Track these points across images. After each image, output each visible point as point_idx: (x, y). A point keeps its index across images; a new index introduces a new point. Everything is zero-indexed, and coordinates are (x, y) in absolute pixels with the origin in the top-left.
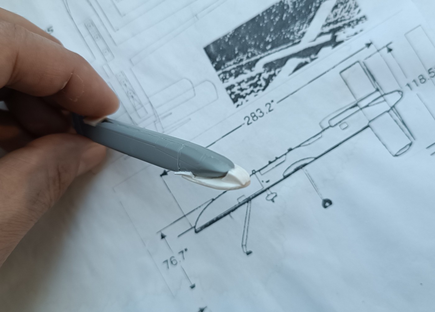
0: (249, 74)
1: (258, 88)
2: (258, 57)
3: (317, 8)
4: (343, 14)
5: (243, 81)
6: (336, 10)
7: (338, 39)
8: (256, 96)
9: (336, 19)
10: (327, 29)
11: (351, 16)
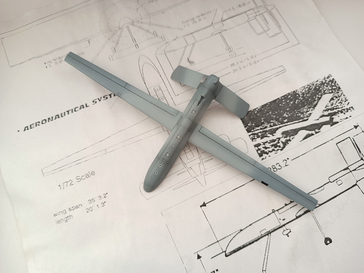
0: (271, 138)
1: (278, 148)
2: (278, 126)
3: (319, 99)
4: (337, 104)
5: (267, 142)
6: (332, 101)
7: (334, 121)
8: (276, 153)
9: (333, 107)
10: (326, 113)
11: (343, 106)
